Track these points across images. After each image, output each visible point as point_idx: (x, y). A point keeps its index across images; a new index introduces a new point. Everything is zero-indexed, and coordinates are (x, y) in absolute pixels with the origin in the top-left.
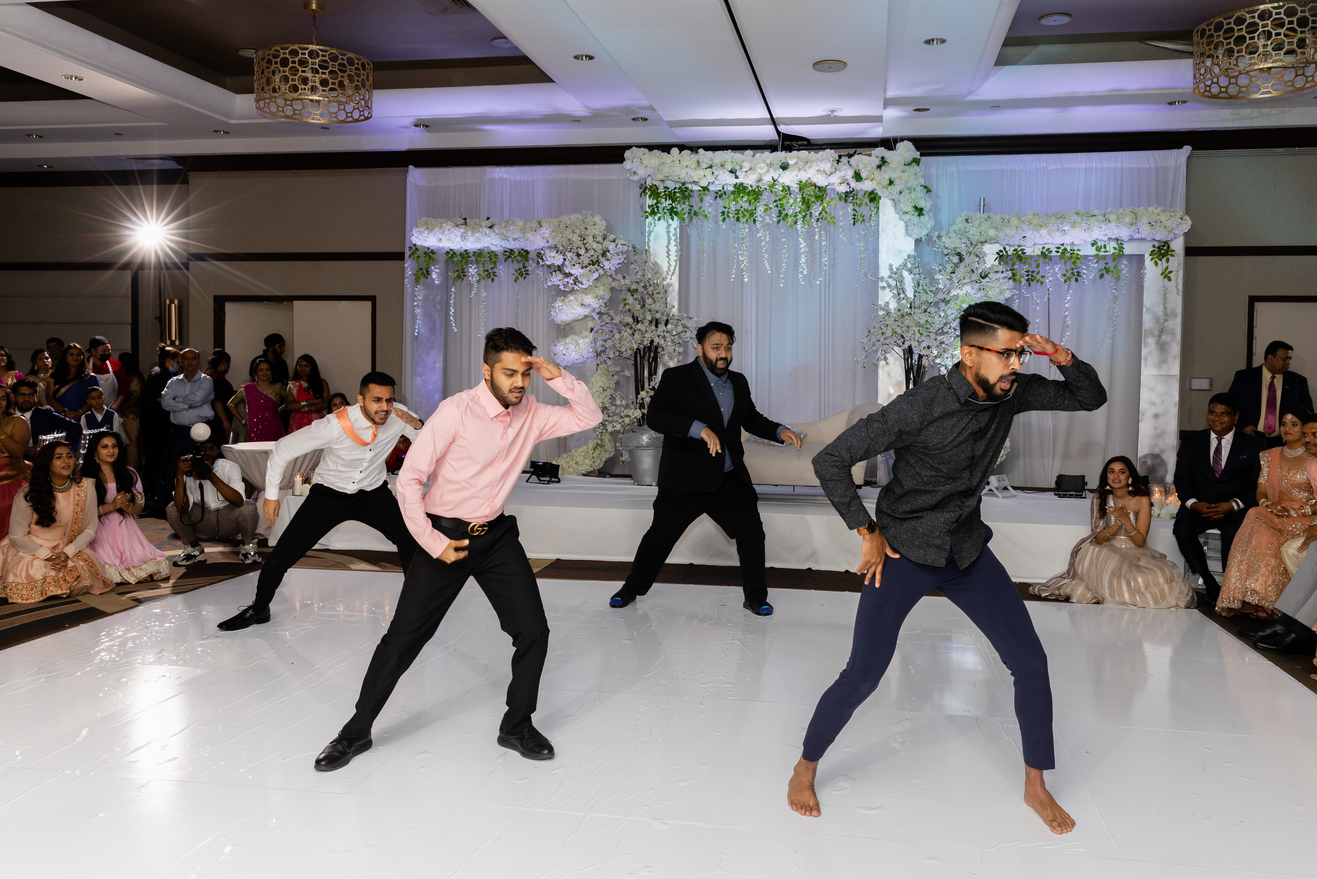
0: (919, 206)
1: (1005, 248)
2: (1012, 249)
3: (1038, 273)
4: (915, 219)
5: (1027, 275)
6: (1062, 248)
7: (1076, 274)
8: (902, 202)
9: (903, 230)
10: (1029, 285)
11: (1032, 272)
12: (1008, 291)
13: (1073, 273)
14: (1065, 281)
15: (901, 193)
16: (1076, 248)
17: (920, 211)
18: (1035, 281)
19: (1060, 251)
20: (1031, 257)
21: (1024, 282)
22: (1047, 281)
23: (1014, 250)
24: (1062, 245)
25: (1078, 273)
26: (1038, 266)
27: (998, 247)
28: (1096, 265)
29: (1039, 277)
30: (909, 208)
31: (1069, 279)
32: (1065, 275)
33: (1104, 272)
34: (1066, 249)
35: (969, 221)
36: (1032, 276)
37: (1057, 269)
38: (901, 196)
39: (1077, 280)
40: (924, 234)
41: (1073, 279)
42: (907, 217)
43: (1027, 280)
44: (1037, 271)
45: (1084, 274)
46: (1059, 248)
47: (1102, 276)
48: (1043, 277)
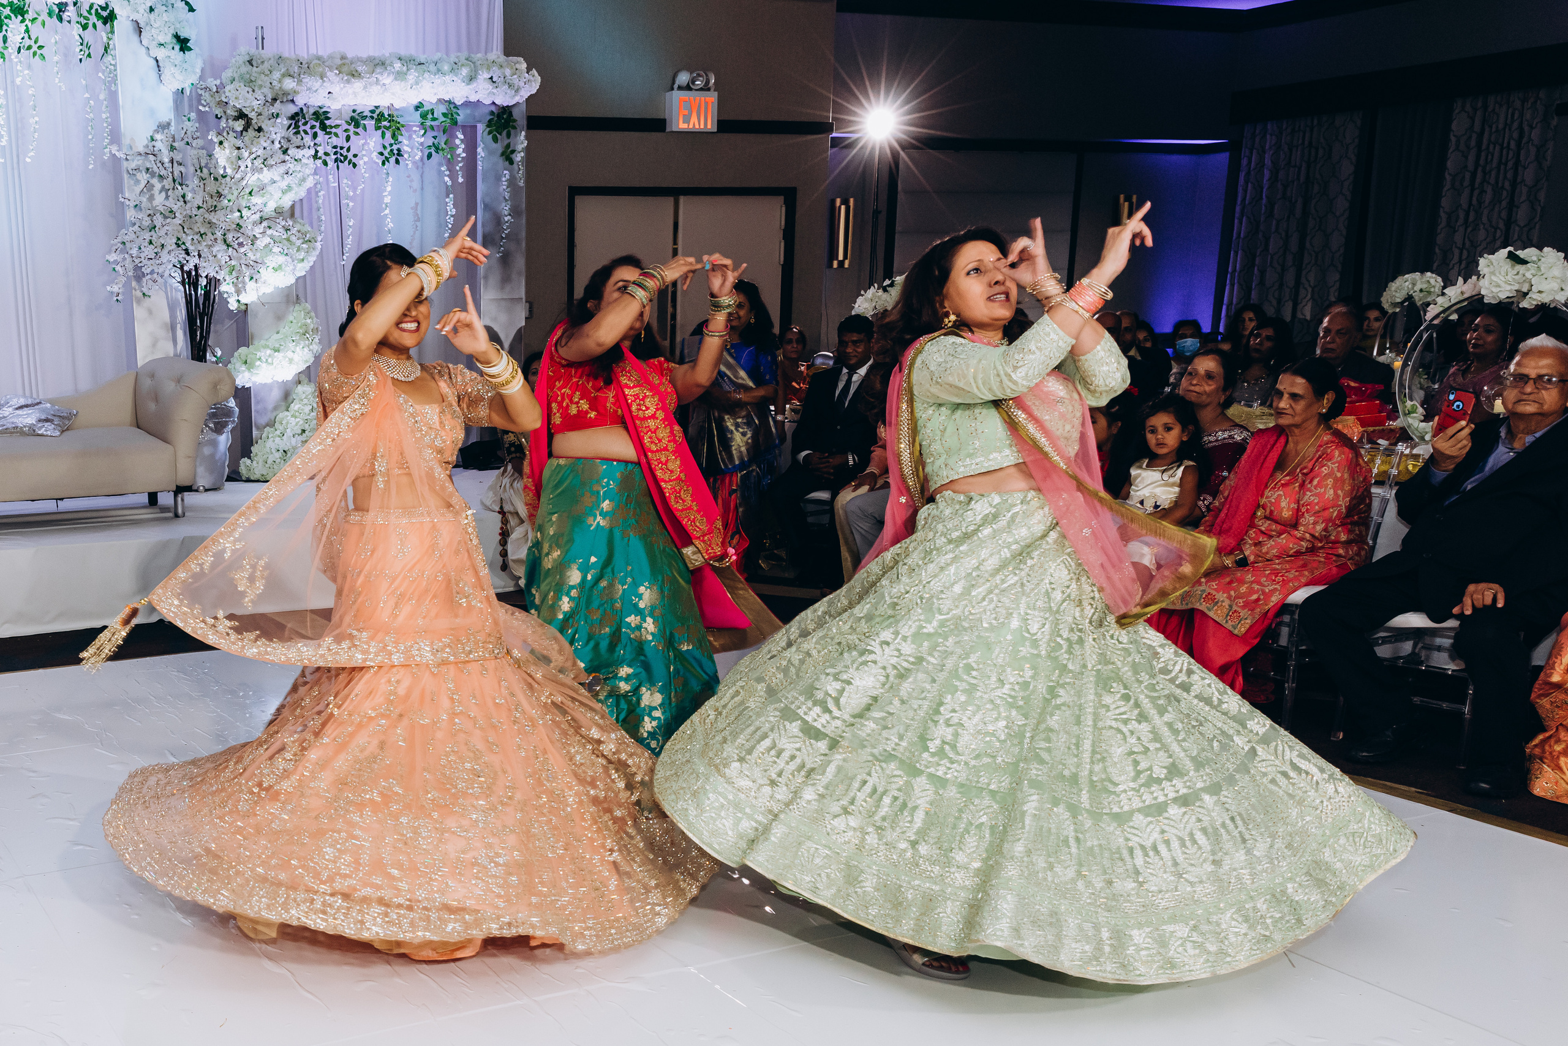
0: (183, 35)
1: (302, 109)
2: (312, 111)
3: (348, 150)
4: (176, 54)
5: (336, 153)
6: (377, 112)
7: (395, 152)
8: (155, 25)
9: (153, 74)
10: (338, 167)
11: (342, 148)
12: (311, 177)
13: (392, 151)
14: (383, 163)
15: (151, 9)
16: (395, 114)
17: (183, 44)
18: (346, 162)
19: (375, 116)
20: (337, 126)
21: (331, 163)
22: (361, 162)
23: (315, 113)
24: (377, 107)
25: (399, 150)
26: (348, 139)
27: (292, 109)
28: (422, 140)
29: (350, 155)
30: (168, 38)
31: (387, 159)
32: (382, 154)
33: (432, 150)
34: (381, 115)
35: (254, 63)
36: (341, 155)
37: (372, 144)
38: (152, 16)
39: (397, 162)
40: (189, 82)
41: (392, 160)
42: (161, 54)
43: (336, 160)
44: (346, 145)
45: (407, 152)
46: (372, 112)
47: (430, 156)
48: (355, 156)
